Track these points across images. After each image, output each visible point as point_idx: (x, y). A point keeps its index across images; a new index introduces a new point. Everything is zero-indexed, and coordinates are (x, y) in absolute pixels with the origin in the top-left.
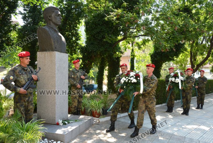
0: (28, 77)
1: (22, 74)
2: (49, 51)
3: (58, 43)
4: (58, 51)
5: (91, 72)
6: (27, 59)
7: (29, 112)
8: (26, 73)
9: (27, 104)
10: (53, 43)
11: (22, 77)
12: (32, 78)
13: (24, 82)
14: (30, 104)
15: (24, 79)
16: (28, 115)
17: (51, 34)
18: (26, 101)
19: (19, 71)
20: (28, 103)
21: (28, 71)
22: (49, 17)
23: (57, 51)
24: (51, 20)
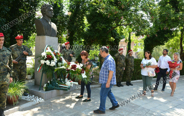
0: (21, 53)
1: (16, 50)
2: (42, 35)
3: (48, 30)
4: (49, 36)
5: (98, 52)
6: (21, 41)
7: (23, 77)
8: (19, 49)
9: (19, 70)
10: (44, 30)
11: (15, 52)
12: (23, 53)
13: (17, 56)
14: (22, 71)
15: (18, 54)
16: (22, 78)
17: (43, 24)
18: (18, 68)
19: (15, 48)
20: (21, 70)
21: (21, 48)
22: (44, 12)
23: (47, 35)
24: (45, 14)
